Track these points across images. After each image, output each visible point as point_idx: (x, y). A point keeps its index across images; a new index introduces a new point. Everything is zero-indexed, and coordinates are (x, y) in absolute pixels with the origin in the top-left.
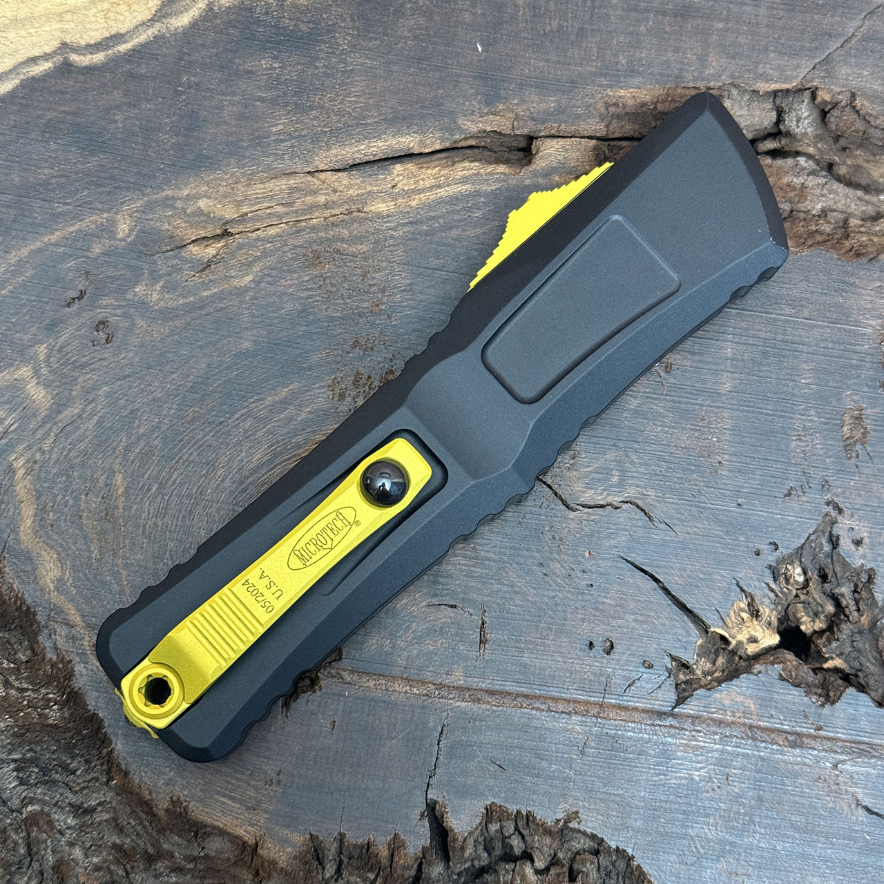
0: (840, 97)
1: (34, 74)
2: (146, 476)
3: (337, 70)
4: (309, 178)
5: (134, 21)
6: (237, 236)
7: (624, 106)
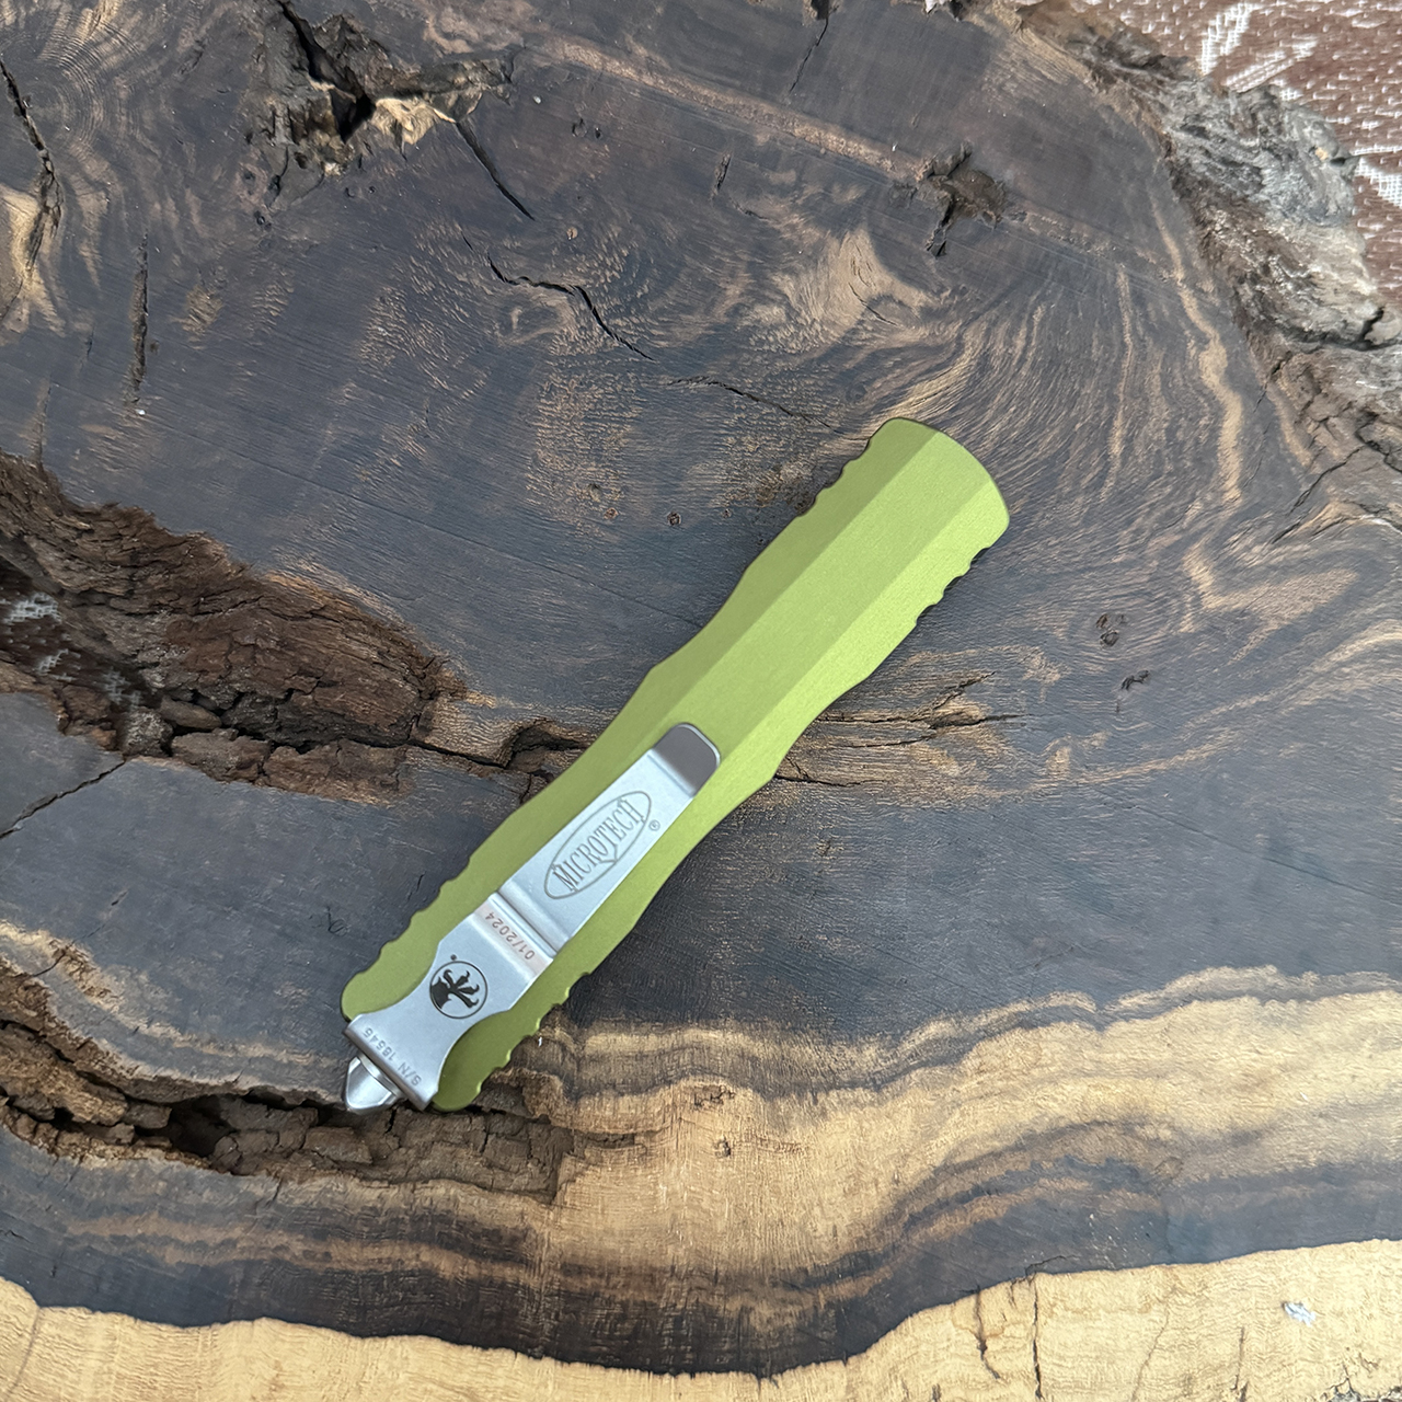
0: (79, 730)
1: (1146, 995)
2: (1084, 445)
3: (741, 914)
4: (811, 774)
5: (1002, 1042)
6: (920, 717)
7: (372, 781)
